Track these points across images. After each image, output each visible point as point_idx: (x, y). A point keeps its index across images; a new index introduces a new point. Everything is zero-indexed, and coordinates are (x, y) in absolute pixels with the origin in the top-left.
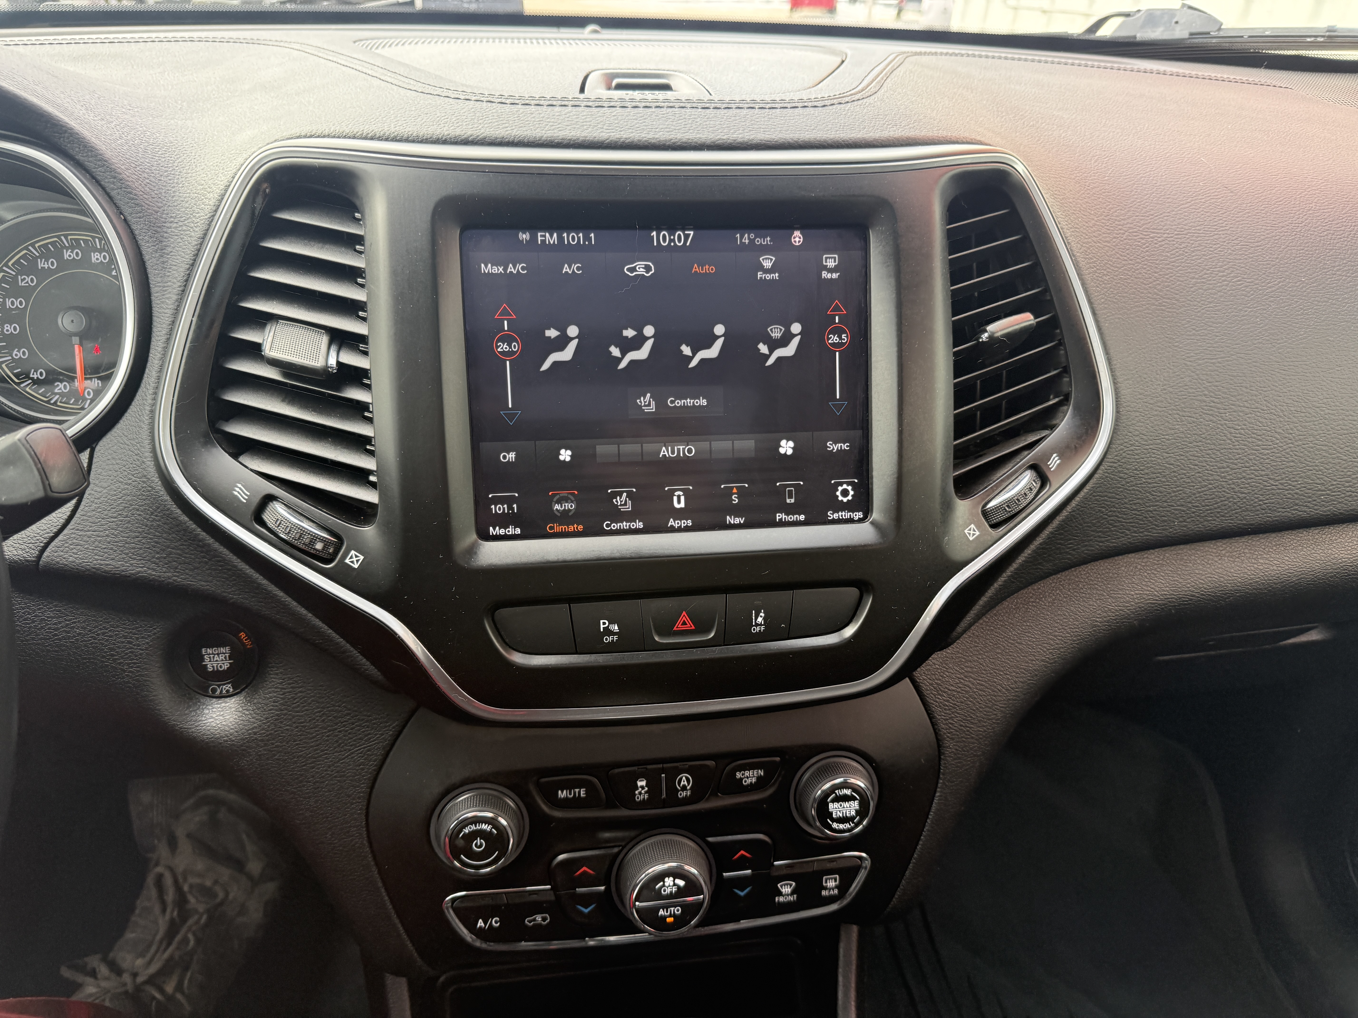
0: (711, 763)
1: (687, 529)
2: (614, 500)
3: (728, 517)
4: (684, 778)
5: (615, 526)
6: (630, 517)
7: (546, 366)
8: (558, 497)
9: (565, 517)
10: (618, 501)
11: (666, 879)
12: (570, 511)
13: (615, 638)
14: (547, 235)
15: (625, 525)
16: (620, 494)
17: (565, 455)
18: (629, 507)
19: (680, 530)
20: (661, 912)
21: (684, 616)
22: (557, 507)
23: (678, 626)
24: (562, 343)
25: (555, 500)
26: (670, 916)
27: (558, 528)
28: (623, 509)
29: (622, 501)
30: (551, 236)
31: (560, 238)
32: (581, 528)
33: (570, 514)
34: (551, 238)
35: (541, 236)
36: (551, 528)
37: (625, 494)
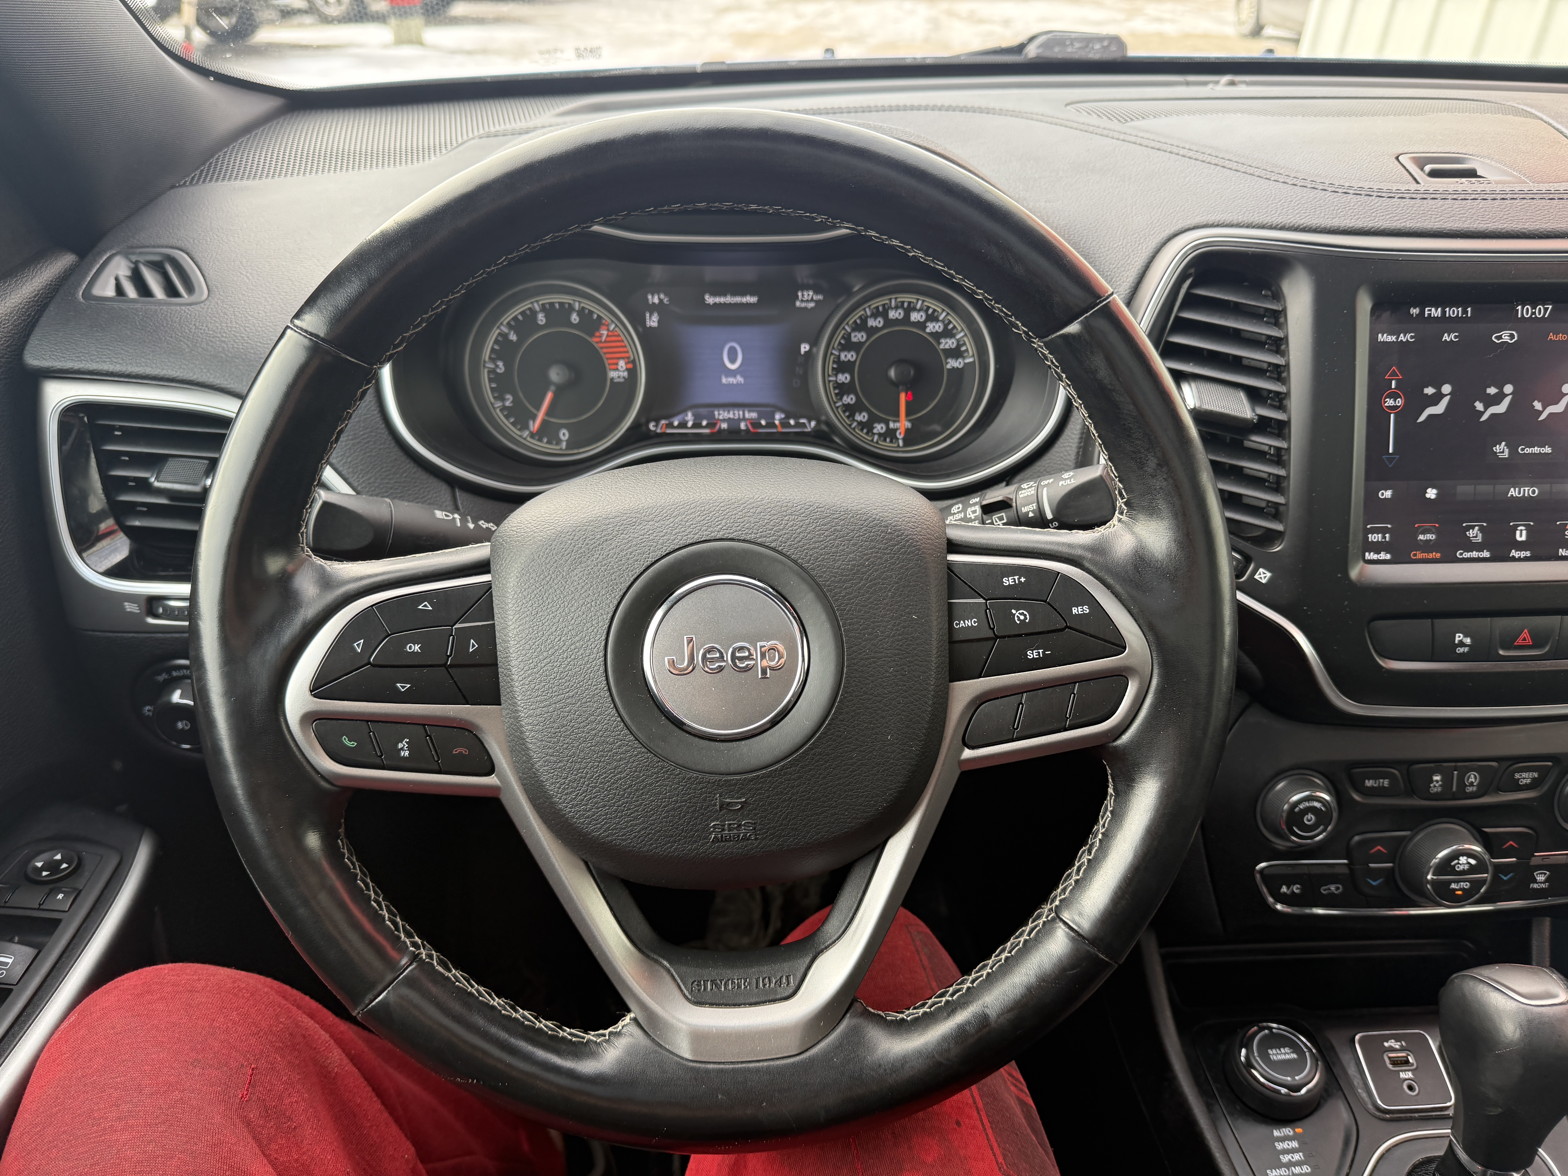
0: (1494, 764)
1: (1526, 559)
2: (1467, 533)
3: (1560, 550)
4: (1472, 776)
5: (1467, 555)
6: (1479, 547)
7: (1422, 419)
8: (1422, 528)
9: (1427, 546)
10: (1471, 533)
11: (1461, 858)
12: (1430, 540)
13: (1466, 649)
14: (1433, 309)
15: (1475, 554)
16: (1473, 527)
17: (1431, 493)
18: (1479, 539)
19: (1520, 559)
20: (1453, 886)
21: (1525, 634)
22: (1421, 537)
23: (1519, 642)
24: (1436, 399)
25: (1420, 530)
26: (1460, 890)
27: (1420, 555)
28: (1474, 540)
29: (1475, 534)
30: (1436, 310)
31: (1444, 312)
32: (1438, 555)
33: (1432, 543)
34: (1436, 312)
35: (1429, 310)
36: (1415, 555)
37: (1477, 528)
